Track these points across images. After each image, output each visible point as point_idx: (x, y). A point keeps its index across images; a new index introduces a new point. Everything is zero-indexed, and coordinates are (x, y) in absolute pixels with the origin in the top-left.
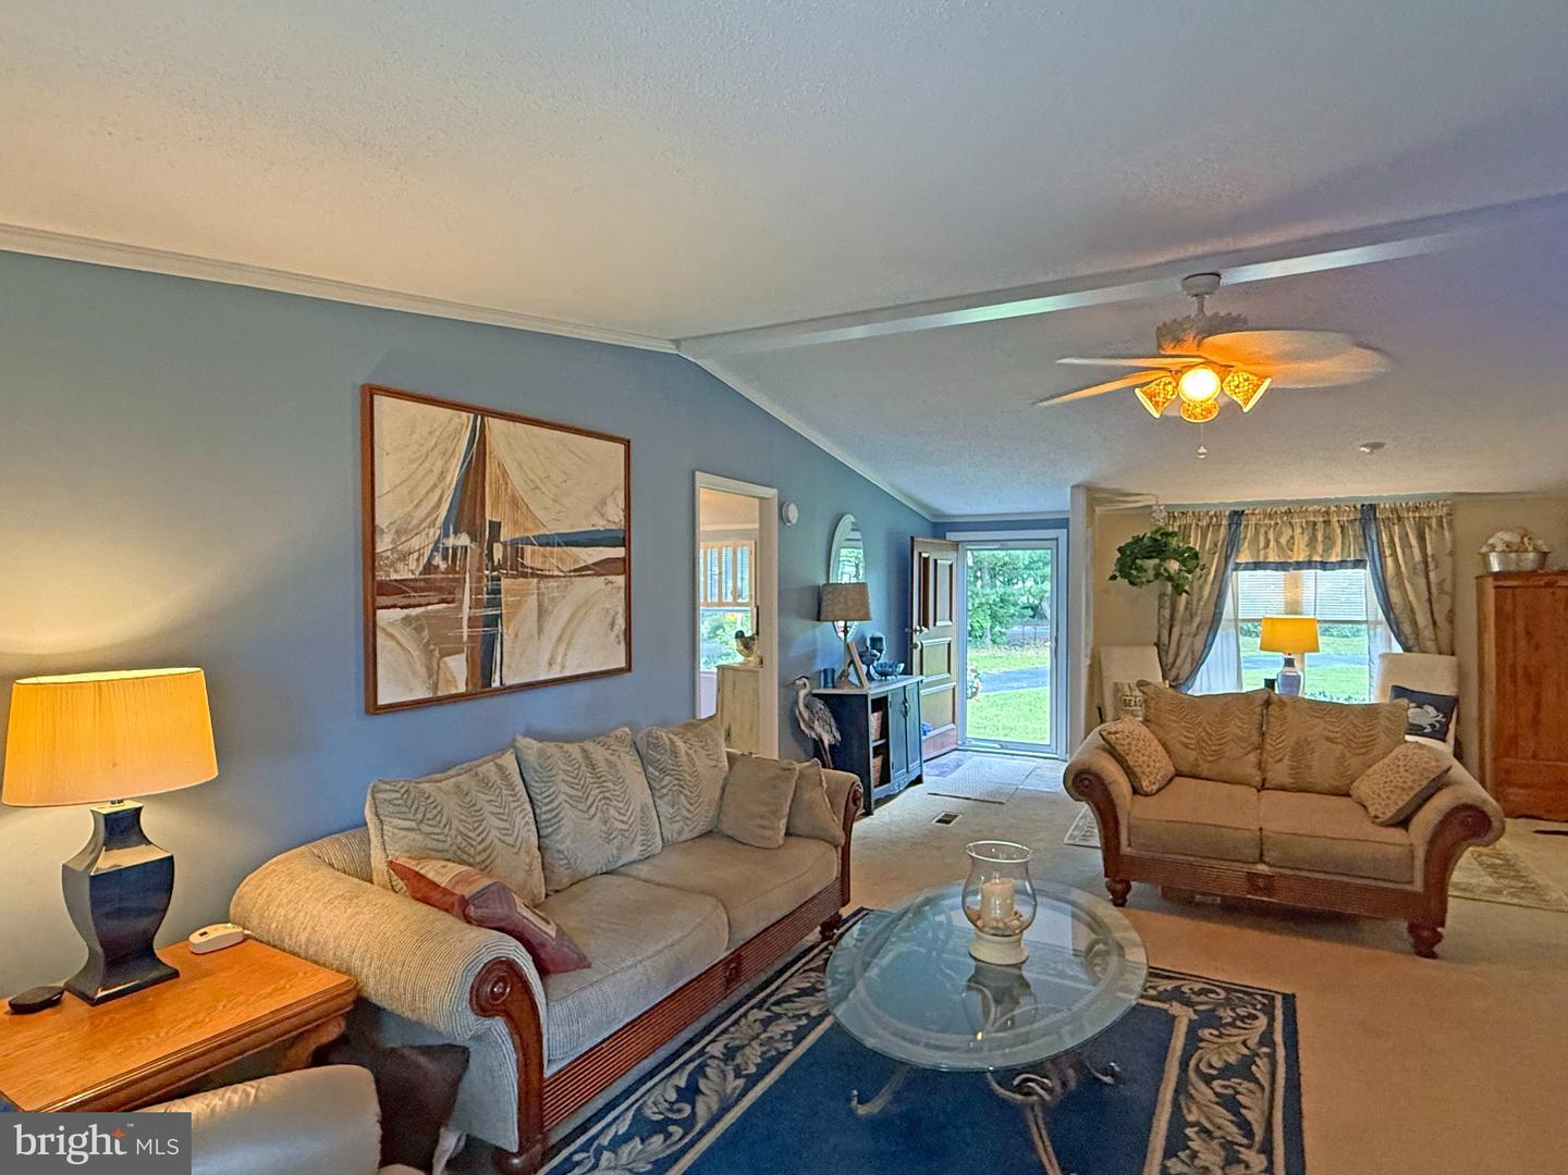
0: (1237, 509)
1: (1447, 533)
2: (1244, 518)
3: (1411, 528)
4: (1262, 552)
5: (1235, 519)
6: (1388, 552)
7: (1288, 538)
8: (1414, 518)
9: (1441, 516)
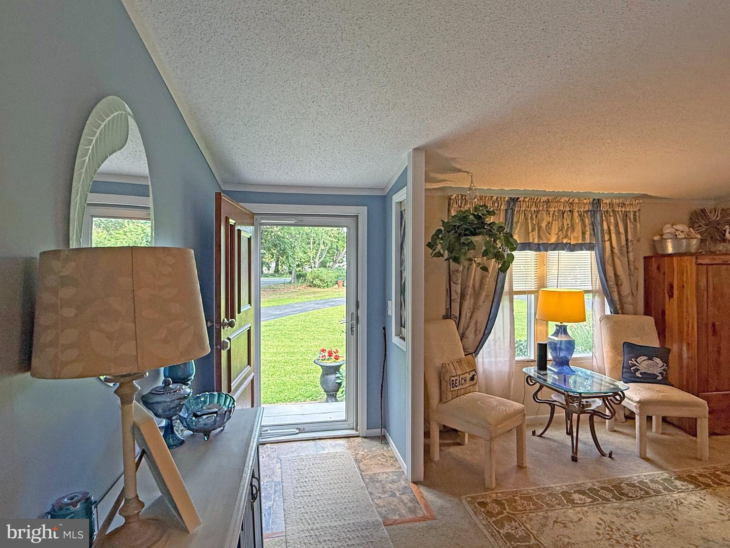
0: (513, 196)
1: (638, 224)
2: (517, 204)
3: (620, 219)
4: (531, 234)
5: (512, 204)
6: (607, 238)
7: (546, 223)
8: (621, 211)
9: (635, 211)
